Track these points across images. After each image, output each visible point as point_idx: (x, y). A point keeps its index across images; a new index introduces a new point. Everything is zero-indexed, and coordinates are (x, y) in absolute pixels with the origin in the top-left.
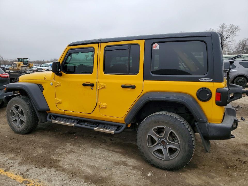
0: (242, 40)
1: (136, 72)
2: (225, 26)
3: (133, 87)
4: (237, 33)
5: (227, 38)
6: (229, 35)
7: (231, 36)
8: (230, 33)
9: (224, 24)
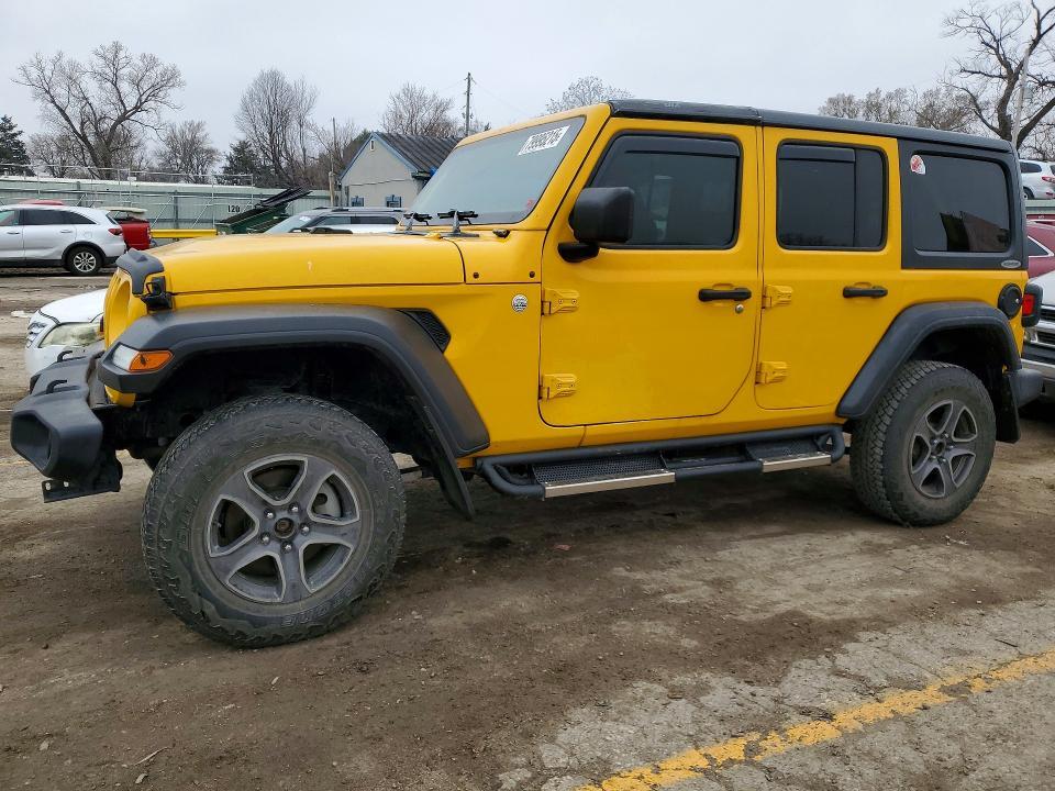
0: (178, 127)
1: (880, 242)
2: (122, 54)
3: (877, 293)
4: (174, 94)
5: (137, 108)
6: (144, 97)
7: (151, 104)
8: (148, 93)
9: (117, 48)
